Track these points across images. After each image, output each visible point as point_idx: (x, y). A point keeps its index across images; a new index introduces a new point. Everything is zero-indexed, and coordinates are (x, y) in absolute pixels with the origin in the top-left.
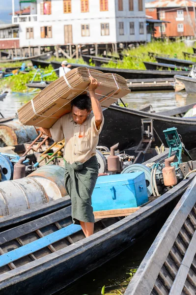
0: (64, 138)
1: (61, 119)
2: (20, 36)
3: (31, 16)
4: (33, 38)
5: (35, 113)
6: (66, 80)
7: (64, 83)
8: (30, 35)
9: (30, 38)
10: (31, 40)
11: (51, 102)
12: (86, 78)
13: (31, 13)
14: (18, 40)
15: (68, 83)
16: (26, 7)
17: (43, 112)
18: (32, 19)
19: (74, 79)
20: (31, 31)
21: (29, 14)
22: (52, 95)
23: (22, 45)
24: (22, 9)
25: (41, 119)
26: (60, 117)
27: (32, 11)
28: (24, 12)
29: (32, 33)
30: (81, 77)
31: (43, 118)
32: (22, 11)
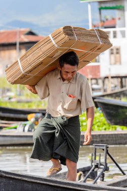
0: (49, 94)
1: (47, 76)
2: (101, 60)
3: (117, 29)
4: (120, 63)
5: (23, 72)
6: (52, 39)
7: (50, 42)
8: (115, 58)
9: (115, 63)
10: (117, 66)
11: (38, 62)
12: (71, 38)
13: (117, 26)
14: (98, 67)
15: (54, 42)
16: (109, 17)
17: (31, 71)
18: (119, 35)
19: (60, 38)
20: (117, 53)
21: (114, 27)
22: (39, 54)
23: (103, 74)
24: (103, 19)
25: (28, 78)
26: (46, 74)
27: (118, 22)
28: (107, 24)
29: (118, 55)
30: (67, 36)
31: (30, 76)
32: (104, 22)
